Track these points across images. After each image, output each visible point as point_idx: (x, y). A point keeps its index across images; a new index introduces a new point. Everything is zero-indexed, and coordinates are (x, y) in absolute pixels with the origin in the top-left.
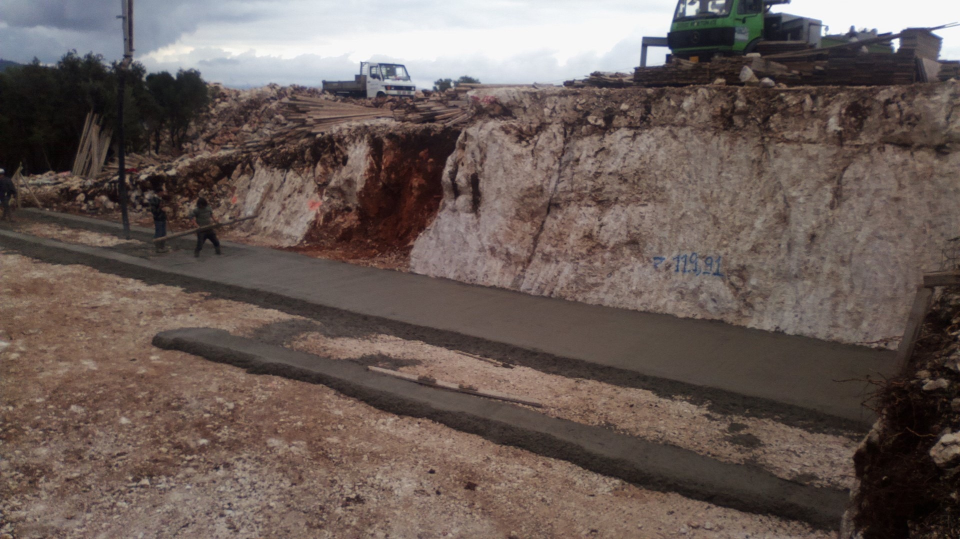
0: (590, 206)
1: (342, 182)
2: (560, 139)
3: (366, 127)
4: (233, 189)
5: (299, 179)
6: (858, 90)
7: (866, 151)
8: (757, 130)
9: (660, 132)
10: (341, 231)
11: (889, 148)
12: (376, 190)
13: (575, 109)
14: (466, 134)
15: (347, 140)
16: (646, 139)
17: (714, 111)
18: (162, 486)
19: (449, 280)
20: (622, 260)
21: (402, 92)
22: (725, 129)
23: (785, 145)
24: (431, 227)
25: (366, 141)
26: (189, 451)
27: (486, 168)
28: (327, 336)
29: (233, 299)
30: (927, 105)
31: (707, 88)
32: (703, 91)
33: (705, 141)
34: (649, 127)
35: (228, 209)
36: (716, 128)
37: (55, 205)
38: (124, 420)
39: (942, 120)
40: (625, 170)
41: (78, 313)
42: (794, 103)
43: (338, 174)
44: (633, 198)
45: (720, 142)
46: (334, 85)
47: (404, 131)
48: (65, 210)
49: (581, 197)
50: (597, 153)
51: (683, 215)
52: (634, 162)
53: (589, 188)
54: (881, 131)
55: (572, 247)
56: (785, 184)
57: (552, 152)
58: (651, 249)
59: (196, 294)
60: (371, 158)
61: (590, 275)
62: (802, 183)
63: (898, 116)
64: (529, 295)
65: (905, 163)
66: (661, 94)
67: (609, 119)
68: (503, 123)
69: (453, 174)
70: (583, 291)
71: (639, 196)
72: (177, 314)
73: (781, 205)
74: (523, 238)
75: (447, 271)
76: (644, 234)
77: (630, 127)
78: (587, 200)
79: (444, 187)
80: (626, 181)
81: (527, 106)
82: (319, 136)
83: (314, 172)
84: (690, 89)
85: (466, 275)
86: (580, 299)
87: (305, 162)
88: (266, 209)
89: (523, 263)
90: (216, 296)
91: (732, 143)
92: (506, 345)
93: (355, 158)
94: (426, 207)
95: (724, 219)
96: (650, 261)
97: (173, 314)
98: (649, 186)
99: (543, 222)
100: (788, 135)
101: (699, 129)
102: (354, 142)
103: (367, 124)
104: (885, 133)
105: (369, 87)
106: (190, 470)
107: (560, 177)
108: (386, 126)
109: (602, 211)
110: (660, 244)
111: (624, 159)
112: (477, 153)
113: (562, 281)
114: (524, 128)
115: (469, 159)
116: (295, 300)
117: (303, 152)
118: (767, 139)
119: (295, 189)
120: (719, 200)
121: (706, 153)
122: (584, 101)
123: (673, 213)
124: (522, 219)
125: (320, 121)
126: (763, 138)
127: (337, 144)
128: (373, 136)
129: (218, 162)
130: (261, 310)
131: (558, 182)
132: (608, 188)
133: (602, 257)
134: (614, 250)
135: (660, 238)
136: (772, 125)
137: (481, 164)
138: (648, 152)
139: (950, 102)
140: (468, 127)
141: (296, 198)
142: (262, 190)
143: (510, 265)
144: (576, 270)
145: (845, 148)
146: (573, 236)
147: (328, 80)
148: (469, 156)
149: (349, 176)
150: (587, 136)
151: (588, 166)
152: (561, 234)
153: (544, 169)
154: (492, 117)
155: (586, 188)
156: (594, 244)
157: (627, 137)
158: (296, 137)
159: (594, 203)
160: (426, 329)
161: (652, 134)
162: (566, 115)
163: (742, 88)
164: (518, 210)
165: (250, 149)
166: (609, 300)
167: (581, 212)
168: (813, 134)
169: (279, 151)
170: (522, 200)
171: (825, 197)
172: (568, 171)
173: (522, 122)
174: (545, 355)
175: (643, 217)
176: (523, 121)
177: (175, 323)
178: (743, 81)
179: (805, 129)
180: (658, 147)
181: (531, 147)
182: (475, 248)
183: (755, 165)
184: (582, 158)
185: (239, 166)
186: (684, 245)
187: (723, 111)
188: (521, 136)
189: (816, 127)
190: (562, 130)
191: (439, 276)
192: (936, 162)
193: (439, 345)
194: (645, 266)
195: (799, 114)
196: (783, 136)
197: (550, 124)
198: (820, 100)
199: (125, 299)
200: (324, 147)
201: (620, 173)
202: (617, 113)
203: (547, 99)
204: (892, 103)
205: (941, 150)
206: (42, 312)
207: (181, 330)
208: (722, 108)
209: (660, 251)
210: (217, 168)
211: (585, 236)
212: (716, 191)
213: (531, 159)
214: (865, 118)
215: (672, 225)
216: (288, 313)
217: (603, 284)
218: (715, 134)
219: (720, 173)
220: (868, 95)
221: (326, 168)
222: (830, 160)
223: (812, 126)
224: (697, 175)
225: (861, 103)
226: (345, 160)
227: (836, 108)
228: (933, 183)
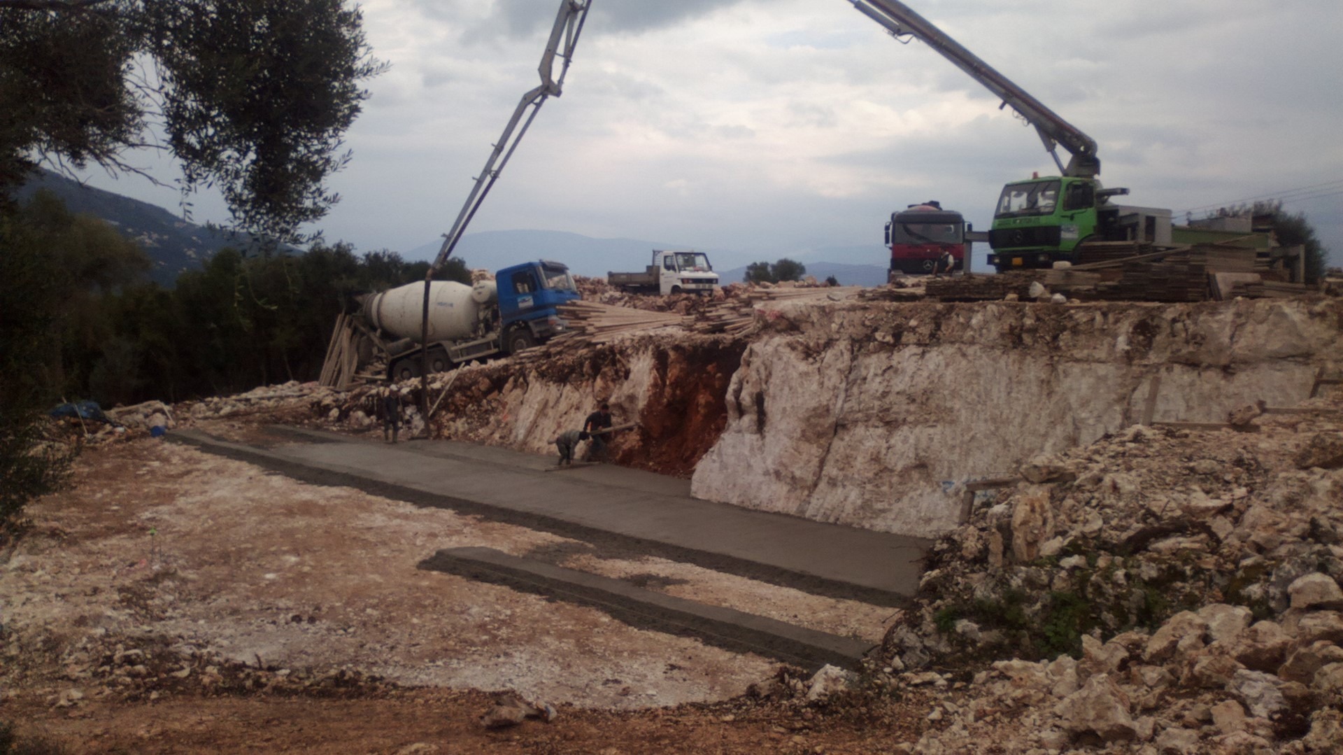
0: (877, 427)
1: (623, 398)
2: (847, 356)
3: (651, 337)
4: (504, 405)
5: (577, 395)
6: (1146, 308)
7: (1155, 370)
8: (1046, 349)
9: (949, 350)
10: (621, 453)
11: (1177, 368)
12: (660, 408)
13: (864, 325)
14: (751, 351)
15: (629, 351)
16: (935, 357)
17: (1002, 328)
18: (454, 666)
19: (733, 506)
20: (910, 485)
21: (701, 286)
22: (1015, 348)
23: (1074, 364)
24: (715, 448)
25: (650, 353)
26: (473, 644)
27: (771, 387)
28: (599, 557)
29: (505, 521)
30: (1210, 324)
31: (996, 304)
32: (992, 308)
33: (994, 359)
34: (938, 344)
35: (498, 427)
36: (1005, 346)
37: (306, 421)
38: (415, 621)
39: (1226, 340)
40: (913, 390)
41: (355, 533)
42: (1085, 320)
43: (620, 389)
44: (921, 419)
45: (1008, 362)
46: (622, 277)
47: (691, 343)
48: (318, 427)
49: (868, 419)
50: (885, 371)
51: (973, 438)
52: (922, 382)
53: (876, 408)
54: (1169, 351)
55: (859, 470)
56: (1075, 405)
57: (839, 370)
58: (940, 473)
59: (469, 517)
60: (655, 371)
61: (878, 501)
62: (1092, 404)
63: (1183, 335)
64: (815, 521)
65: (1192, 384)
66: (950, 310)
67: (897, 336)
68: (789, 338)
69: (737, 393)
70: (871, 518)
71: (927, 417)
72: (452, 535)
73: (1070, 429)
74: (809, 461)
75: (730, 496)
76: (932, 457)
77: (919, 344)
78: (874, 421)
79: (728, 407)
80: (914, 401)
81: (815, 320)
82: (599, 346)
83: (593, 386)
84: (979, 305)
85: (750, 500)
86: (867, 526)
87: (583, 375)
88: (539, 429)
89: (809, 488)
90: (488, 519)
91: (1021, 362)
92: (775, 568)
93: (638, 371)
94: (713, 427)
95: (1014, 442)
96: (939, 486)
97: (447, 535)
98: (938, 406)
99: (830, 444)
100: (1078, 354)
101: (988, 346)
102: (637, 354)
103: (652, 333)
104: (1172, 352)
105: (662, 280)
106: (476, 657)
107: (847, 396)
108: (672, 336)
109: (890, 433)
110: (950, 468)
111: (912, 377)
112: (762, 370)
113: (849, 508)
114: (812, 344)
115: (754, 376)
116: (568, 524)
117: (582, 365)
118: (1056, 358)
119: (572, 406)
120: (1008, 422)
121: (995, 372)
122: (872, 316)
123: (962, 435)
124: (808, 440)
125: (601, 329)
126: (1052, 357)
127: (618, 356)
128: (658, 347)
129: (488, 375)
130: (534, 532)
131: (845, 401)
132: (895, 409)
133: (890, 482)
134: (901, 475)
135: (949, 461)
136: (1061, 344)
137: (766, 382)
138: (936, 370)
139: (1233, 322)
140: (753, 342)
141: (572, 415)
142: (536, 406)
143: (796, 489)
144: (863, 495)
145: (1134, 368)
146: (860, 459)
147: (614, 270)
148: (754, 374)
149: (631, 391)
150: (875, 352)
151: (875, 386)
152: (847, 457)
153: (831, 387)
154: (779, 332)
155: (873, 408)
156: (882, 468)
157: (915, 354)
158: (575, 347)
159: (881, 424)
160: (699, 552)
161: (942, 352)
162: (854, 331)
163: (1031, 304)
164: (803, 431)
165: (524, 360)
166: (896, 528)
167: (868, 433)
168: (1101, 353)
169: (555, 362)
170: (808, 419)
171: (1114, 419)
172: (855, 390)
173: (809, 337)
174: (813, 577)
175: (931, 439)
176: (811, 336)
177: (450, 543)
178: (1033, 296)
179: (1095, 348)
180: (947, 365)
181: (817, 365)
182: (760, 472)
183: (1045, 386)
184: (869, 377)
185: (511, 379)
186: (973, 468)
187: (1012, 328)
188: (809, 353)
189: (1106, 345)
190: (849, 347)
191: (722, 501)
192: (1223, 382)
193: (709, 567)
194: (934, 491)
195: (1090, 331)
196: (1072, 355)
197: (837, 340)
198: (1111, 318)
199: (398, 521)
200: (604, 359)
201: (908, 392)
202: (906, 329)
203: (836, 314)
204: (1178, 321)
205: (1227, 371)
206: (320, 531)
207: (457, 549)
208: (1011, 326)
209: (950, 475)
210: (487, 381)
211: (872, 459)
212: (1006, 412)
213: (817, 377)
214: (1154, 336)
215: (961, 448)
216: (561, 536)
217: (890, 510)
218: (1003, 353)
219: (1009, 393)
220: (1155, 313)
221: (606, 383)
222: (1119, 380)
223: (1102, 345)
224: (986, 395)
225: (1149, 321)
226: (627, 374)
227: (1125, 327)
228: (1220, 405)
